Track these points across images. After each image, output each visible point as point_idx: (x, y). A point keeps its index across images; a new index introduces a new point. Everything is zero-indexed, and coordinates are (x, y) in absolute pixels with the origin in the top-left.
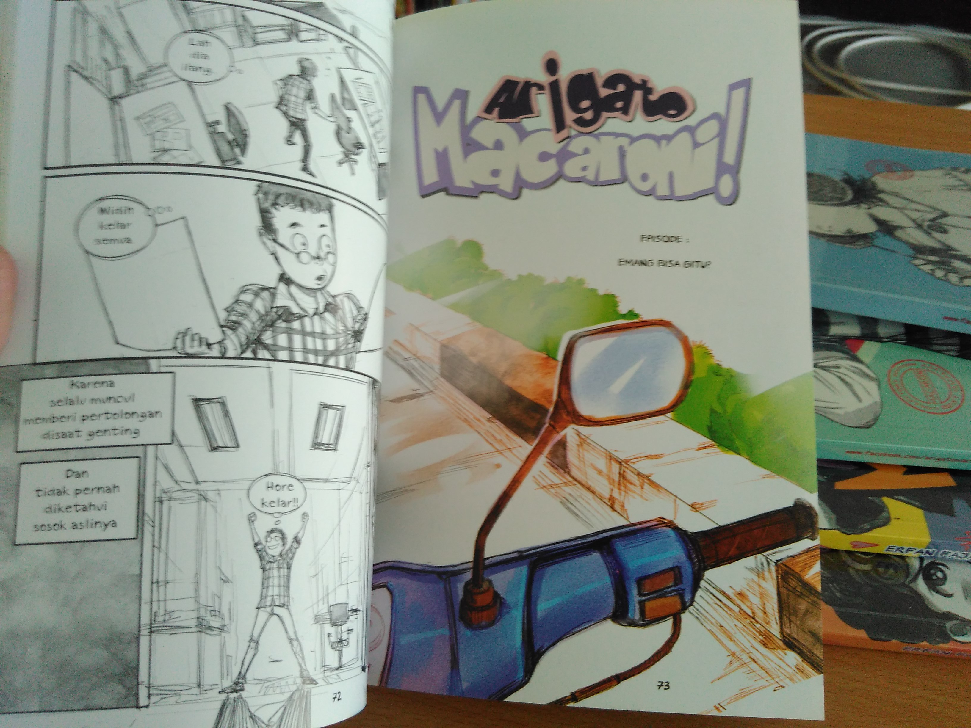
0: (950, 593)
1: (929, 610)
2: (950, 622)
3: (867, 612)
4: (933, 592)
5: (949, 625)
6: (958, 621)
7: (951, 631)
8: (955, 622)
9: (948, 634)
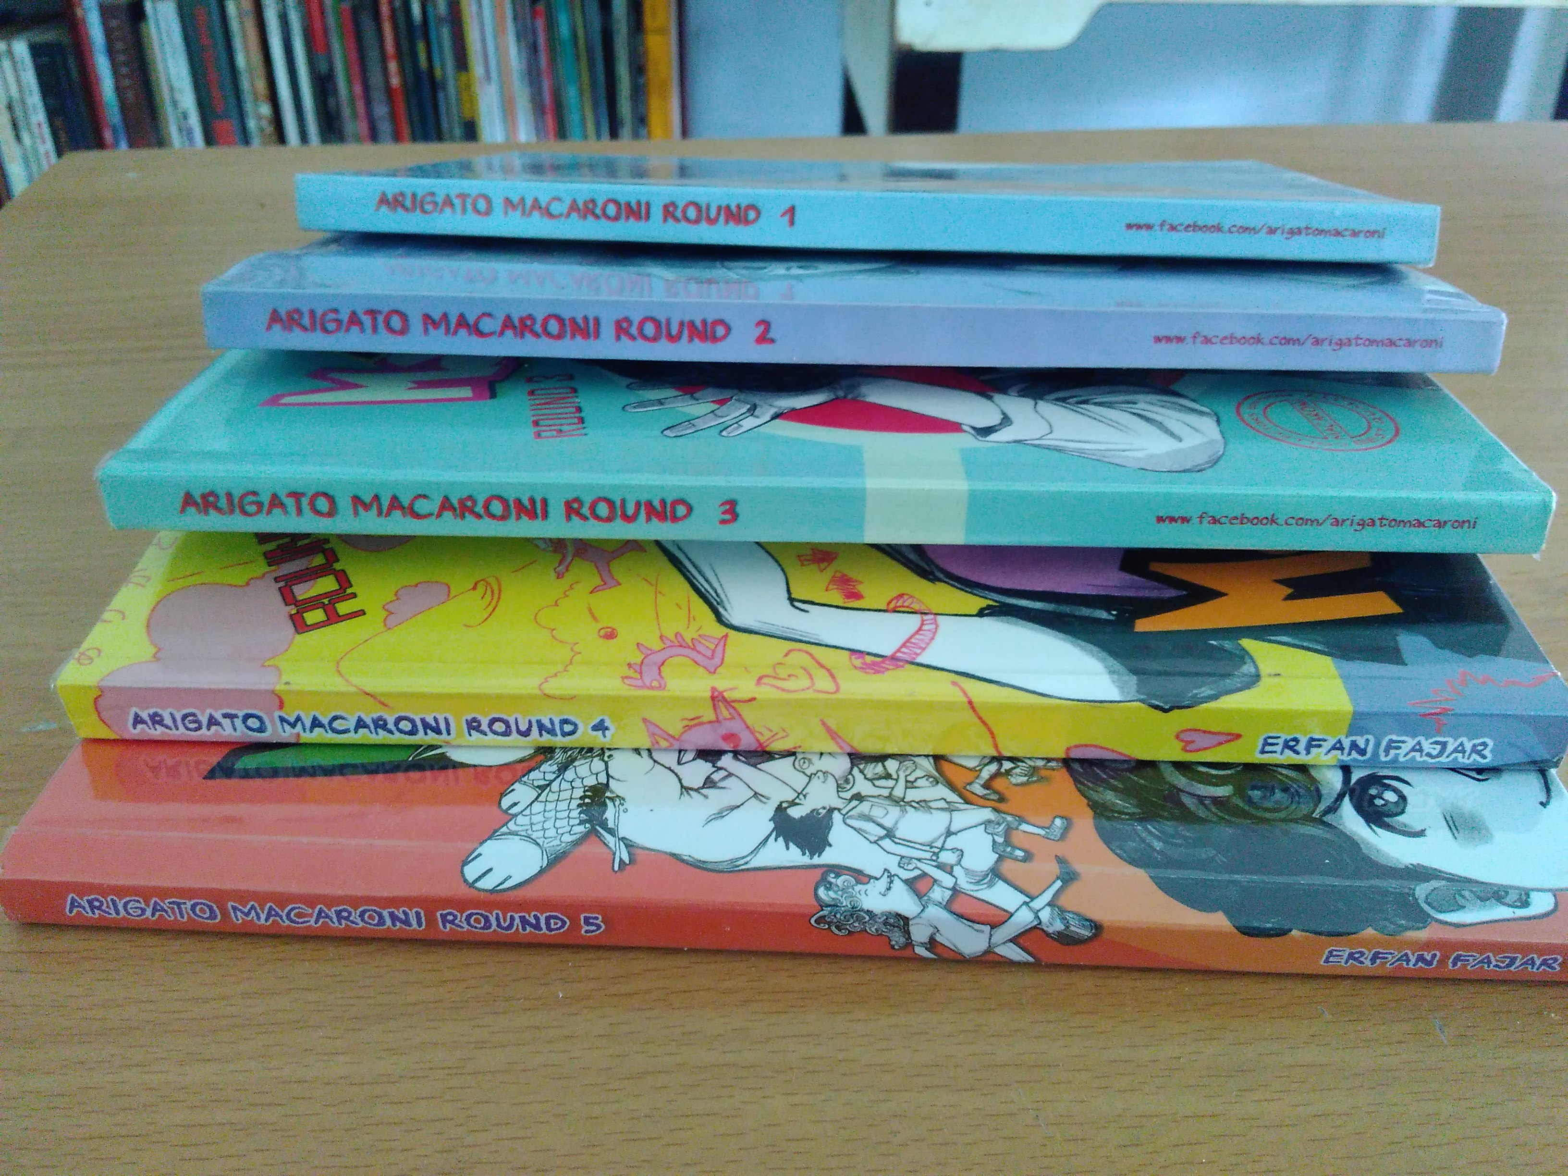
0: (1418, 828)
1: (1375, 865)
2: (1424, 885)
3: (1226, 877)
4: (1378, 830)
5: (1421, 890)
6: (1444, 883)
7: (1429, 904)
8: (1434, 884)
9: (1422, 911)
